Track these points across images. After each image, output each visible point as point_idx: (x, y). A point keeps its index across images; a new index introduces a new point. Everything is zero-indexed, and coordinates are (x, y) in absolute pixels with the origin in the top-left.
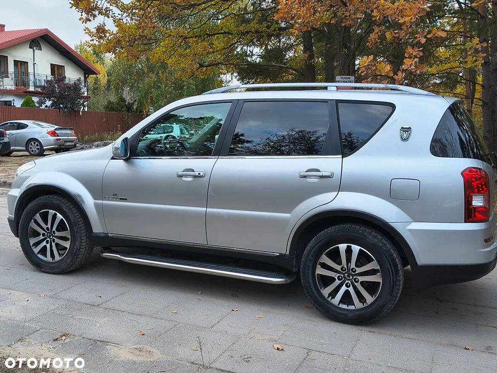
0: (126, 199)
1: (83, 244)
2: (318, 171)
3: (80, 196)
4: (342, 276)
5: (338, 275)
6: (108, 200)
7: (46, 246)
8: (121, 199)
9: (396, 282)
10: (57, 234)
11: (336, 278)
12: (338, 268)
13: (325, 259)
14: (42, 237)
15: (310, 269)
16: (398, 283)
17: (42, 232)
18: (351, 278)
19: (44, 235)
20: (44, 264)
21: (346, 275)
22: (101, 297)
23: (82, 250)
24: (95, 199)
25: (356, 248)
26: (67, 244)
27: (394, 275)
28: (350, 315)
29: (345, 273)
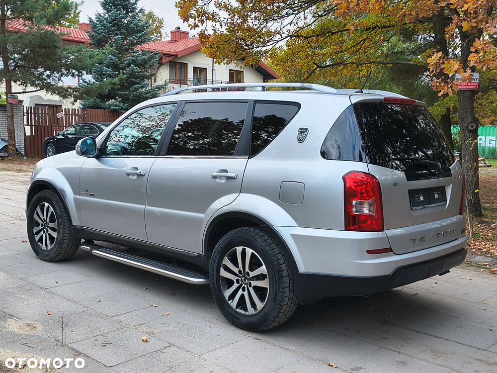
0: (93, 195)
1: (66, 235)
2: (226, 171)
3: (63, 191)
4: (240, 279)
5: (237, 278)
6: (83, 195)
7: (42, 235)
8: (90, 195)
9: (279, 289)
10: (50, 225)
11: (235, 281)
12: (236, 270)
13: (227, 262)
14: (40, 227)
15: (215, 270)
16: (281, 290)
17: (41, 222)
18: (247, 282)
19: (42, 225)
20: (40, 251)
21: (243, 278)
22: (57, 282)
23: (65, 241)
24: (75, 194)
25: (249, 251)
26: (55, 235)
27: (277, 282)
28: (244, 320)
29: (242, 276)
